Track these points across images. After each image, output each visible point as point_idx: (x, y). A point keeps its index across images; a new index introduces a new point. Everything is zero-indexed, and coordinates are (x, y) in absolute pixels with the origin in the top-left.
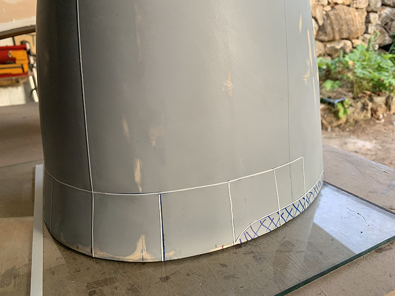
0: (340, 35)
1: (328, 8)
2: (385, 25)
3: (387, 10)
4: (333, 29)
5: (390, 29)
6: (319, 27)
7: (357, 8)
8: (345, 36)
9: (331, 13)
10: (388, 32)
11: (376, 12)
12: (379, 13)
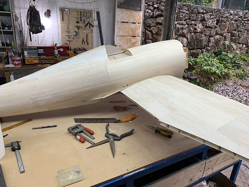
0: (197, 47)
1: (193, 34)
2: (216, 43)
3: (218, 36)
4: (194, 44)
5: (218, 45)
6: (188, 42)
7: (205, 35)
8: (199, 47)
9: (194, 36)
10: (217, 46)
11: (213, 37)
12: (214, 37)
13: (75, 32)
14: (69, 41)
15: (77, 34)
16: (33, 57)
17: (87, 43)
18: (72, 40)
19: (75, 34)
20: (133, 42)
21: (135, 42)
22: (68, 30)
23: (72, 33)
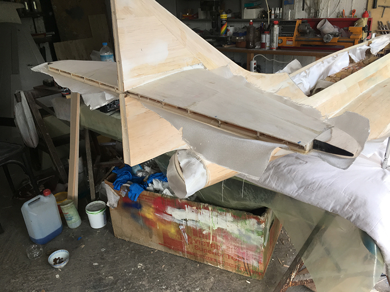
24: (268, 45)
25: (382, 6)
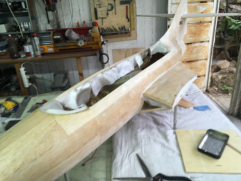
13: (109, 4)
14: (102, 18)
15: (112, 8)
16: (46, 44)
17: (127, 20)
18: (105, 16)
19: (110, 8)
20: (201, 11)
21: (205, 10)
22: (100, 3)
23: (105, 6)
24: (32, 53)
25: (101, 18)
